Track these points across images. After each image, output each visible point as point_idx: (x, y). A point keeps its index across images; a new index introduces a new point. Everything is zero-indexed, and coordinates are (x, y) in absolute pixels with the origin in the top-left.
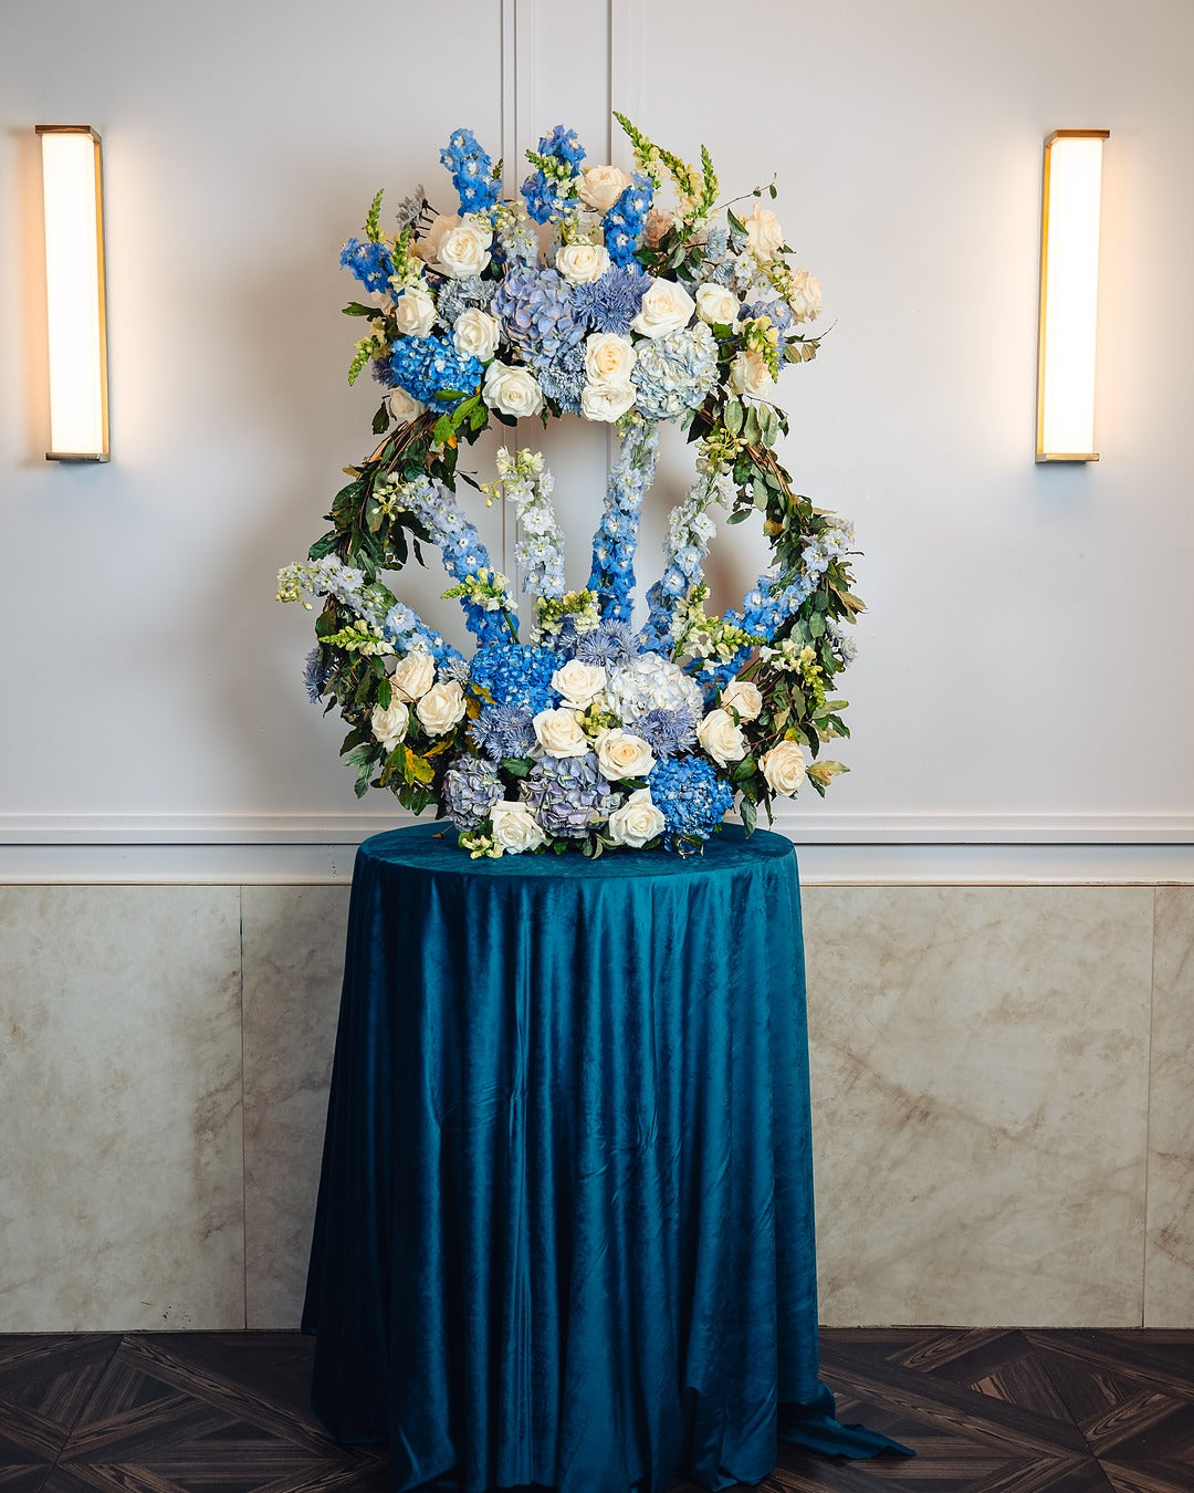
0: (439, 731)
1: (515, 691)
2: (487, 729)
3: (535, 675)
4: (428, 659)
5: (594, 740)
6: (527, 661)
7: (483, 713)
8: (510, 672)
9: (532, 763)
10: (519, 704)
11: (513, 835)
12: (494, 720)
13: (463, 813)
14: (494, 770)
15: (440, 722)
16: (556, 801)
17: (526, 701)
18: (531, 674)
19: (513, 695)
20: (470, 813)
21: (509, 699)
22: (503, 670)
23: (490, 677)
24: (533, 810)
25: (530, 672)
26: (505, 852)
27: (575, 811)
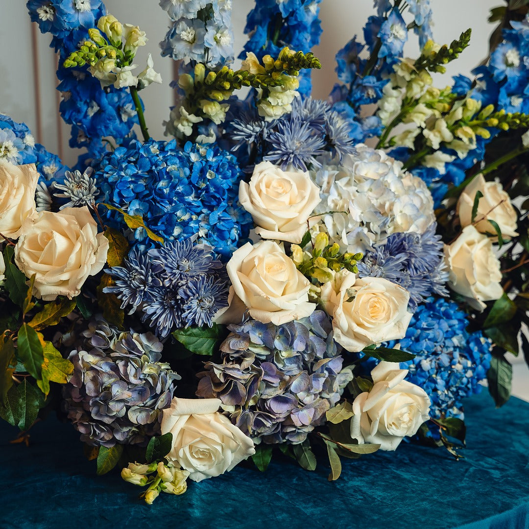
0: (63, 290)
1: (186, 217)
2: (144, 282)
3: (212, 190)
4: (26, 174)
5: (318, 290)
6: (197, 167)
7: (132, 256)
8: (173, 187)
9: (222, 333)
10: (193, 238)
11: (207, 456)
12: (154, 268)
13: (107, 420)
14: (157, 348)
15: (65, 277)
16: (270, 393)
17: (202, 233)
18: (207, 189)
19: (184, 224)
20: (124, 421)
21: (177, 231)
22: (161, 184)
23: (138, 196)
24: (230, 409)
25: (204, 186)
26: (189, 481)
27: (301, 404)
